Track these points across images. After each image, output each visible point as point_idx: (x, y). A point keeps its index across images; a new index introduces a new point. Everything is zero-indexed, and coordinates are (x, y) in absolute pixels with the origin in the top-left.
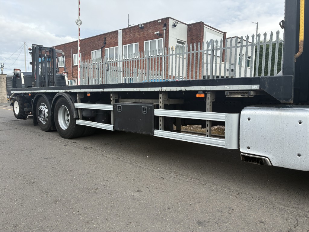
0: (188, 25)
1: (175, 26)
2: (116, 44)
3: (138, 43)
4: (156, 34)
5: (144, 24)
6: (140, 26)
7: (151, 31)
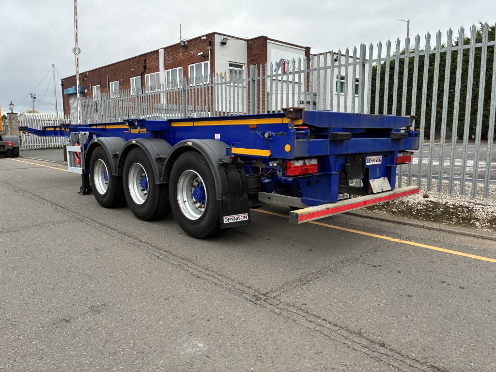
0: (248, 41)
1: (223, 44)
2: (157, 69)
3: (181, 67)
4: (200, 55)
5: (188, 41)
6: (182, 44)
7: (195, 51)
